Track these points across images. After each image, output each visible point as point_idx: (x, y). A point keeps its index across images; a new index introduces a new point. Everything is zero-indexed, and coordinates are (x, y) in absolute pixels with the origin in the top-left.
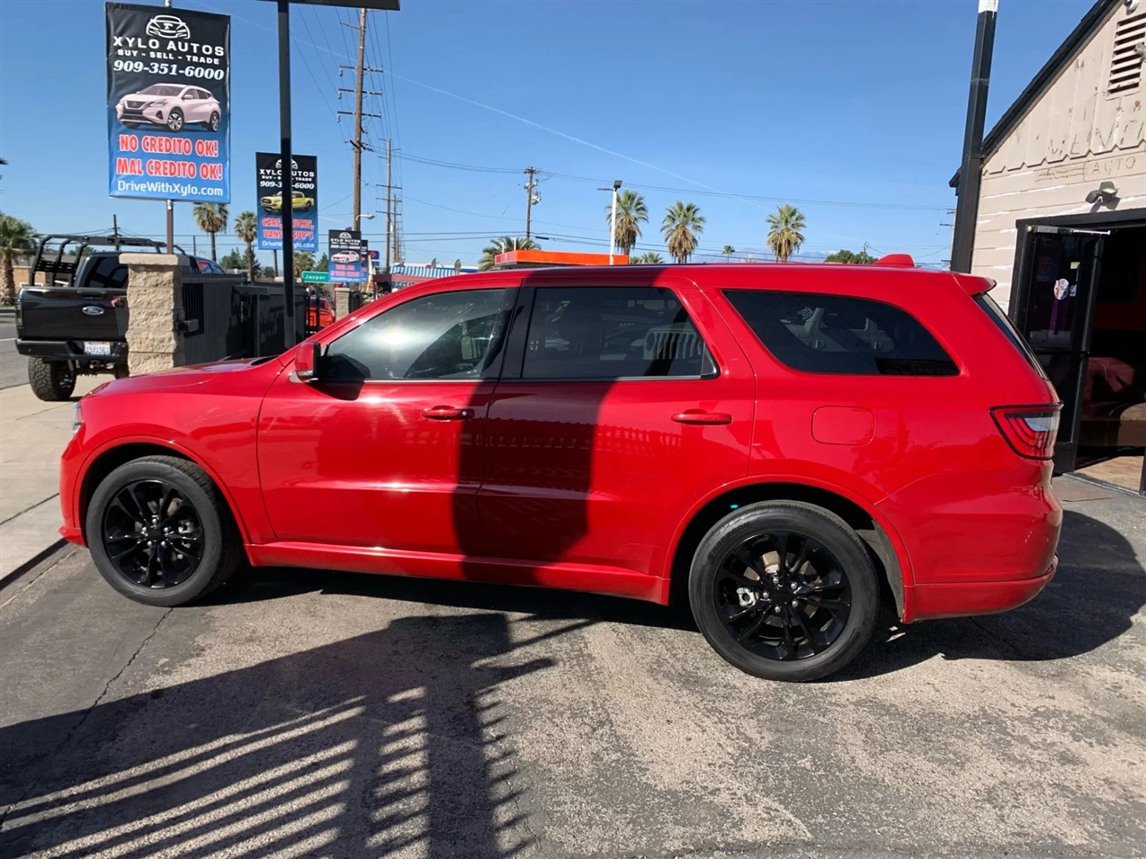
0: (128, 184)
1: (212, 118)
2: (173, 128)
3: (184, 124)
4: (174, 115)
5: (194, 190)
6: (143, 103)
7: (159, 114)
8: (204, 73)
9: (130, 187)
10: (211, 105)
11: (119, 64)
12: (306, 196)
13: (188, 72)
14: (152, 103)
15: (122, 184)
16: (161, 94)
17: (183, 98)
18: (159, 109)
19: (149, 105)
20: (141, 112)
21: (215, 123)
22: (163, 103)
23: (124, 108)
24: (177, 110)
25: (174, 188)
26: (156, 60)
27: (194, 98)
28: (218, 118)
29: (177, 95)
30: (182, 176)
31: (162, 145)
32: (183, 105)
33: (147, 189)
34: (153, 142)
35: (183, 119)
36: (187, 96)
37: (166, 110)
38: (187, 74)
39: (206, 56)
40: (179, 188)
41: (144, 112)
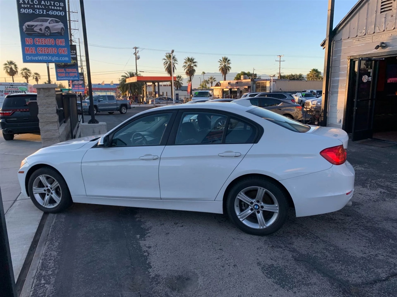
0: (30, 57)
1: (61, 30)
2: (46, 35)
3: (51, 33)
4: (46, 30)
5: (57, 58)
6: (34, 25)
7: (41, 30)
8: (57, 13)
9: (31, 58)
10: (60, 25)
11: (22, 10)
12: (73, 60)
13: (50, 13)
14: (37, 25)
15: (28, 57)
16: (40, 22)
17: (49, 23)
18: (41, 27)
19: (36, 26)
20: (33, 29)
21: (63, 32)
22: (42, 25)
23: (26, 27)
24: (47, 28)
25: (49, 58)
26: (37, 8)
27: (54, 23)
28: (64, 30)
29: (47, 22)
30: (52, 53)
31: (43, 41)
32: (49, 25)
33: (38, 59)
34: (39, 41)
35: (50, 31)
36: (51, 22)
37: (43, 28)
38: (50, 14)
39: (57, 7)
40: (51, 58)
41: (34, 29)
